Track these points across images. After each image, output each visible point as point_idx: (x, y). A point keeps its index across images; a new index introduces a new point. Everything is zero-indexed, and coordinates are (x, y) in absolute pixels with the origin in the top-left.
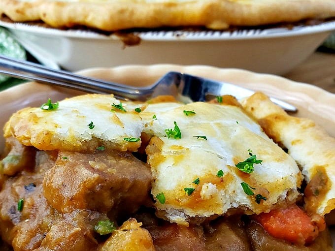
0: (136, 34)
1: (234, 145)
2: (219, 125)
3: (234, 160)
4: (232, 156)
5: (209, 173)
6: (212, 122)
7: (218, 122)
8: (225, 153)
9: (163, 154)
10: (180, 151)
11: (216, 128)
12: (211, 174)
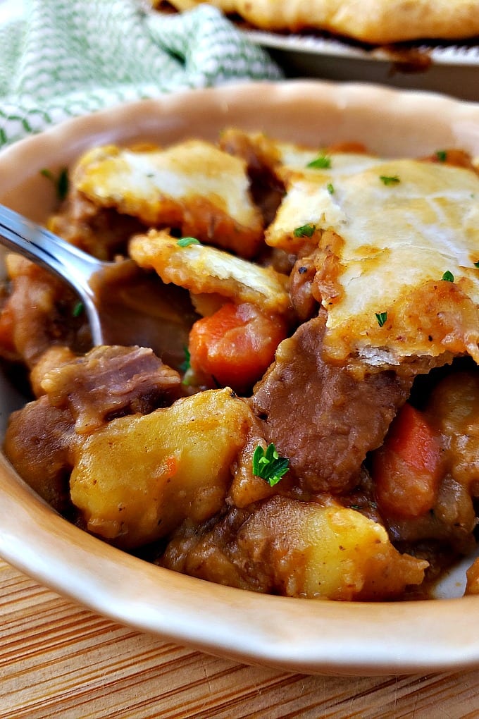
0: (422, 50)
1: (470, 233)
2: (442, 202)
3: (472, 257)
4: (467, 253)
5: (427, 279)
6: (429, 198)
7: (439, 195)
8: (454, 249)
9: (342, 262)
10: (373, 256)
11: (436, 208)
12: (432, 280)
